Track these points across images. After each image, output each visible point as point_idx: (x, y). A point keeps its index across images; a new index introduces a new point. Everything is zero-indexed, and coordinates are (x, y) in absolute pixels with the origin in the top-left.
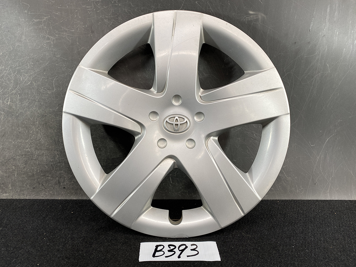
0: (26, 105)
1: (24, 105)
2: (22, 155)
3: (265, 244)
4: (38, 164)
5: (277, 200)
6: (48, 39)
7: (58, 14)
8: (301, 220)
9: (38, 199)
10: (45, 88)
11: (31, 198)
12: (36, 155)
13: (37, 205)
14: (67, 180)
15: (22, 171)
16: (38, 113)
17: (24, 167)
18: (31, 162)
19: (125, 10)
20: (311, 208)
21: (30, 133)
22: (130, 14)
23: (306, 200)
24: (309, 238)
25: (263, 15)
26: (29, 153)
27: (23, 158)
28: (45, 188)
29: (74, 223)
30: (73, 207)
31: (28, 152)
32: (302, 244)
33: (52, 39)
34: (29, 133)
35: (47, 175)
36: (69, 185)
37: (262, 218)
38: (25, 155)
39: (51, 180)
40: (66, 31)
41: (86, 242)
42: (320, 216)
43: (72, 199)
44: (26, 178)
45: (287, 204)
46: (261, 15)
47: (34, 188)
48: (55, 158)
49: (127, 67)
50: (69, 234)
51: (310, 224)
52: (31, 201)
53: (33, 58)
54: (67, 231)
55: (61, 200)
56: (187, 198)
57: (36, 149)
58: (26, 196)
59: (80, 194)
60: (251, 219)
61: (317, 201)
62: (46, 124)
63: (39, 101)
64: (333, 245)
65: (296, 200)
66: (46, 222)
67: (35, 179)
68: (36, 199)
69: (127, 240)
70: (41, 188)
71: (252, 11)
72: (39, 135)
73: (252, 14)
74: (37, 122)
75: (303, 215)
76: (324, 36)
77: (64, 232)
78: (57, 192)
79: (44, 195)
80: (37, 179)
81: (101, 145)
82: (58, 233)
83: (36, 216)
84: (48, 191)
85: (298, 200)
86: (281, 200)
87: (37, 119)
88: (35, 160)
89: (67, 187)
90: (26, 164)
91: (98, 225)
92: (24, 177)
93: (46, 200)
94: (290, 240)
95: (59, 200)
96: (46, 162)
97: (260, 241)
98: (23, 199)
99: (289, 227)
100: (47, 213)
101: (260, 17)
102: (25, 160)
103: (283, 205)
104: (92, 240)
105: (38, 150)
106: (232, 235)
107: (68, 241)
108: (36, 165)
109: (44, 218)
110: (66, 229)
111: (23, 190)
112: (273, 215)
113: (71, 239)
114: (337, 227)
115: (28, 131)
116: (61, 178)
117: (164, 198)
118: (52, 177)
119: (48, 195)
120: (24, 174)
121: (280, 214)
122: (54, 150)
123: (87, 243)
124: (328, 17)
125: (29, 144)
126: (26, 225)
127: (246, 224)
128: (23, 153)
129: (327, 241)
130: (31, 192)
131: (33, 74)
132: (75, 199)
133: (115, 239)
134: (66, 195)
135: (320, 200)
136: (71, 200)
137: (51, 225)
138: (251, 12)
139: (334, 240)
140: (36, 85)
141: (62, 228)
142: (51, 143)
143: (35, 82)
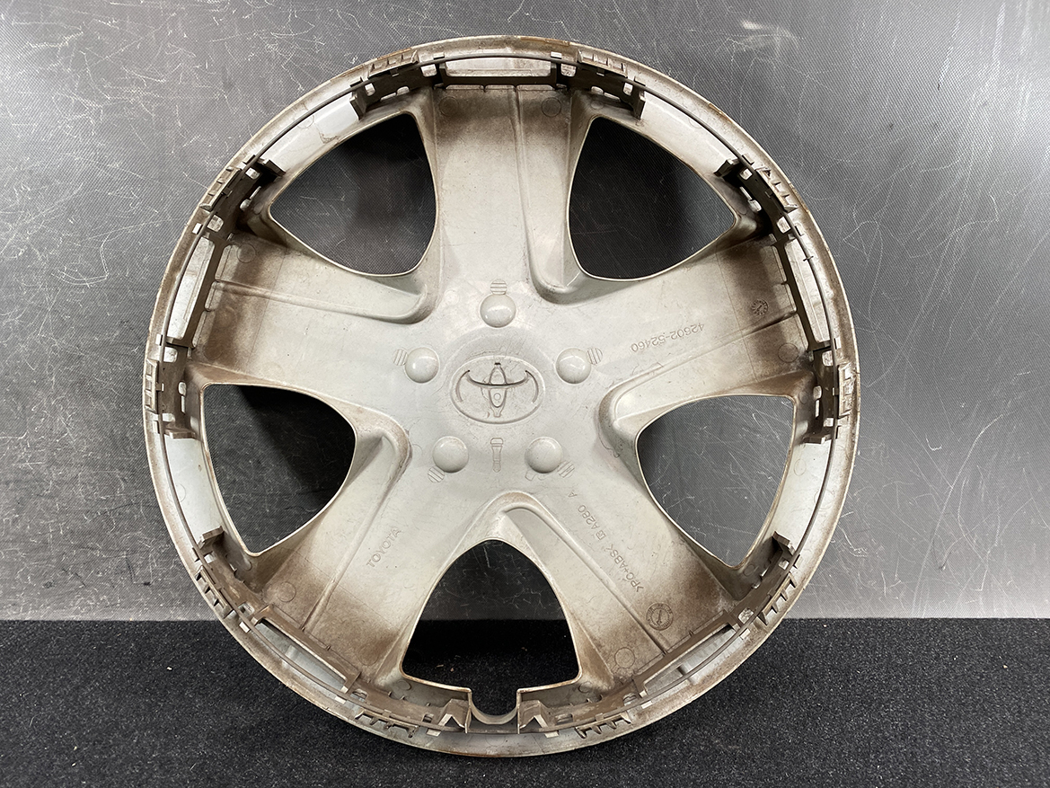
0: (13, 322)
1: (8, 324)
2: (7, 483)
3: (786, 778)
4: (61, 511)
5: (820, 621)
6: (80, 108)
7: (112, 24)
8: (897, 689)
9: (62, 619)
10: (73, 267)
11: (41, 618)
12: (51, 483)
13: (58, 641)
14: (154, 561)
15: (7, 533)
16: (55, 349)
17: (15, 521)
18: (36, 504)
19: (335, 14)
20: (929, 650)
21: (31, 414)
22: (353, 25)
23: (912, 620)
24: (926, 755)
25: (788, 34)
26: (30, 476)
27: (11, 490)
28: (86, 586)
29: (174, 706)
30: (174, 649)
31: (27, 472)
32: (902, 778)
33: (91, 108)
34: (27, 412)
35: (90, 544)
36: (163, 576)
37: (775, 687)
38: (17, 481)
39: (103, 559)
40: (139, 83)
41: (209, 778)
42: (956, 677)
43: (173, 619)
44: (23, 555)
45: (853, 633)
46: (781, 36)
47: (48, 585)
48: (115, 492)
49: (342, 199)
50: (154, 747)
51: (928, 705)
52: (38, 628)
53: (31, 172)
54: (148, 735)
55: (135, 623)
56: (540, 617)
57: (52, 462)
58: (25, 610)
59: (196, 603)
60: (742, 687)
61: (946, 621)
62: (82, 383)
63: (54, 311)
64: (1003, 781)
65: (880, 620)
66: (84, 704)
67: (50, 558)
68: (55, 619)
69: (341, 769)
70: (72, 586)
71: (753, 21)
72: (60, 418)
73: (752, 32)
74: (51, 376)
75: (905, 672)
76: (985, 104)
77: (137, 743)
78: (123, 597)
79: (82, 606)
80: (59, 557)
81: (260, 451)
82: (118, 745)
83: (50, 682)
84: (95, 593)
85: (887, 620)
86: (832, 620)
87: (50, 369)
88: (50, 497)
89: (156, 581)
90: (19, 511)
91: (253, 713)
92: (17, 552)
93: (86, 622)
94: (866, 764)
95: (129, 623)
96: (86, 505)
97: (770, 768)
98: (14, 622)
99: (862, 715)
100: (86, 670)
101: (777, 40)
102: (18, 498)
103: (839, 639)
104: (228, 768)
105: (59, 466)
106: (681, 748)
107: (151, 775)
108: (54, 513)
109: (78, 688)
110: (145, 730)
111: (14, 593)
112: (809, 673)
113: (160, 767)
114: (1013, 714)
115: (24, 408)
116: (134, 552)
117: (467, 616)
118: (106, 550)
119: (95, 606)
120: (14, 542)
121: (832, 668)
122: (112, 468)
123: (212, 781)
124: (998, 44)
125: (28, 448)
126: (15, 716)
127: (724, 707)
128: (10, 476)
129: (983, 767)
130: (39, 597)
131: (31, 224)
132: (181, 618)
133: (304, 766)
134: (151, 606)
135: (957, 620)
136: (168, 622)
137: (99, 715)
138: (749, 25)
139: (1004, 762)
140: (44, 260)
141: (132, 726)
142: (100, 443)
143: (41, 250)
